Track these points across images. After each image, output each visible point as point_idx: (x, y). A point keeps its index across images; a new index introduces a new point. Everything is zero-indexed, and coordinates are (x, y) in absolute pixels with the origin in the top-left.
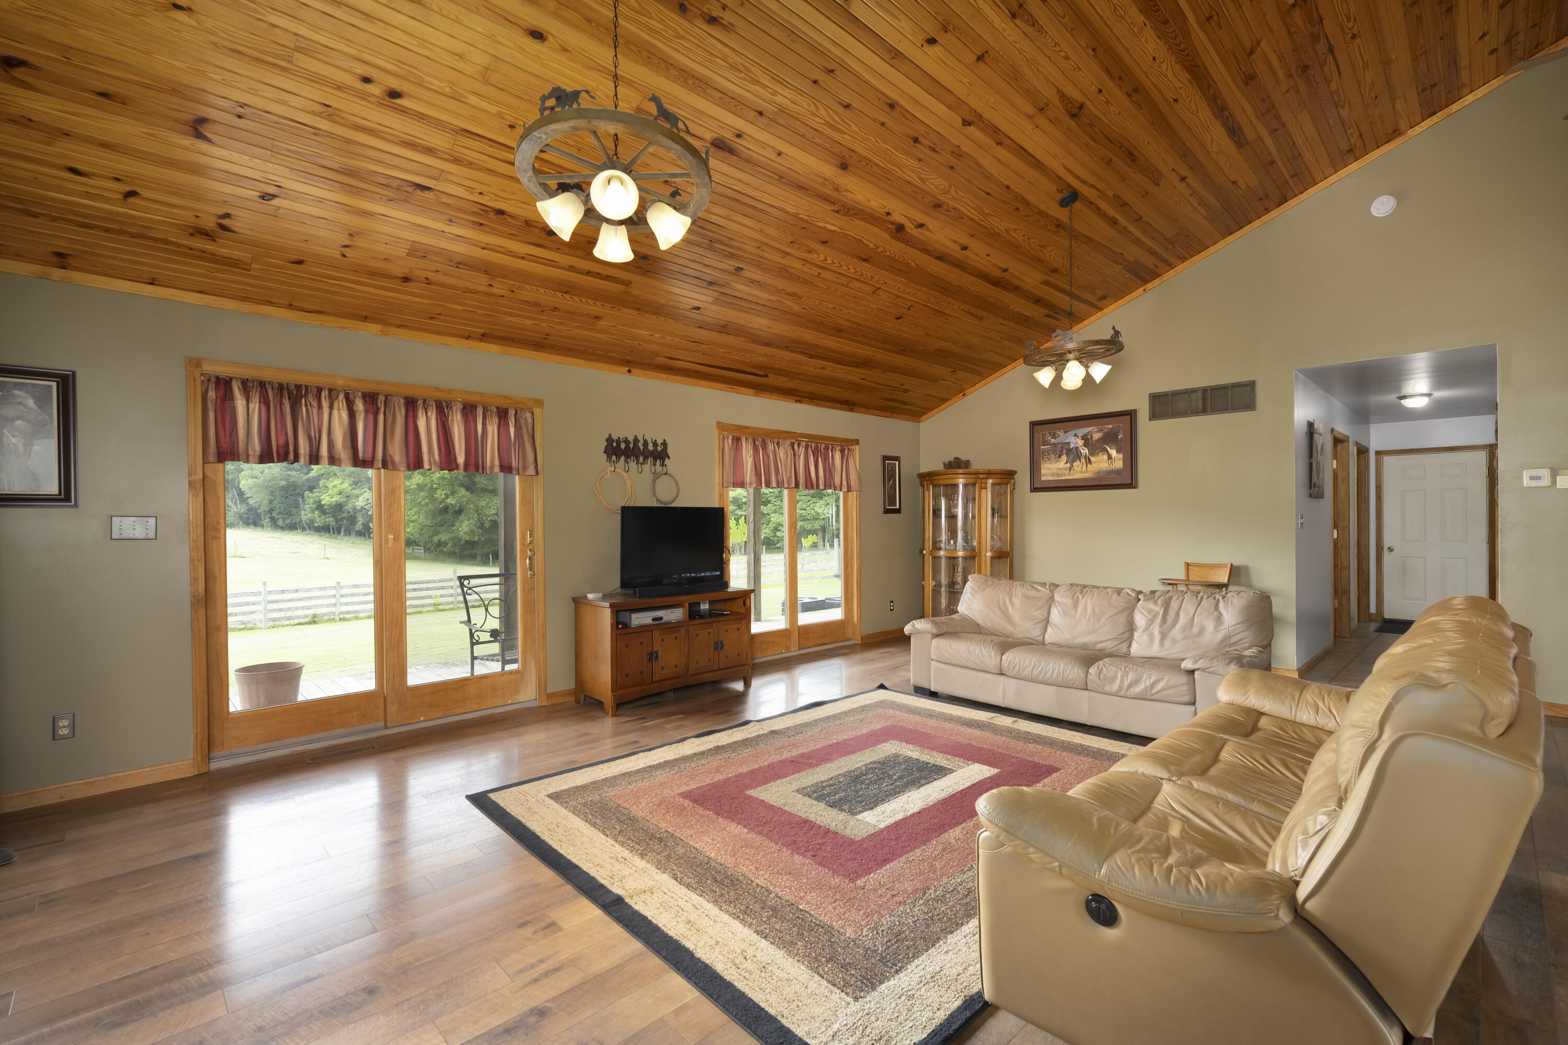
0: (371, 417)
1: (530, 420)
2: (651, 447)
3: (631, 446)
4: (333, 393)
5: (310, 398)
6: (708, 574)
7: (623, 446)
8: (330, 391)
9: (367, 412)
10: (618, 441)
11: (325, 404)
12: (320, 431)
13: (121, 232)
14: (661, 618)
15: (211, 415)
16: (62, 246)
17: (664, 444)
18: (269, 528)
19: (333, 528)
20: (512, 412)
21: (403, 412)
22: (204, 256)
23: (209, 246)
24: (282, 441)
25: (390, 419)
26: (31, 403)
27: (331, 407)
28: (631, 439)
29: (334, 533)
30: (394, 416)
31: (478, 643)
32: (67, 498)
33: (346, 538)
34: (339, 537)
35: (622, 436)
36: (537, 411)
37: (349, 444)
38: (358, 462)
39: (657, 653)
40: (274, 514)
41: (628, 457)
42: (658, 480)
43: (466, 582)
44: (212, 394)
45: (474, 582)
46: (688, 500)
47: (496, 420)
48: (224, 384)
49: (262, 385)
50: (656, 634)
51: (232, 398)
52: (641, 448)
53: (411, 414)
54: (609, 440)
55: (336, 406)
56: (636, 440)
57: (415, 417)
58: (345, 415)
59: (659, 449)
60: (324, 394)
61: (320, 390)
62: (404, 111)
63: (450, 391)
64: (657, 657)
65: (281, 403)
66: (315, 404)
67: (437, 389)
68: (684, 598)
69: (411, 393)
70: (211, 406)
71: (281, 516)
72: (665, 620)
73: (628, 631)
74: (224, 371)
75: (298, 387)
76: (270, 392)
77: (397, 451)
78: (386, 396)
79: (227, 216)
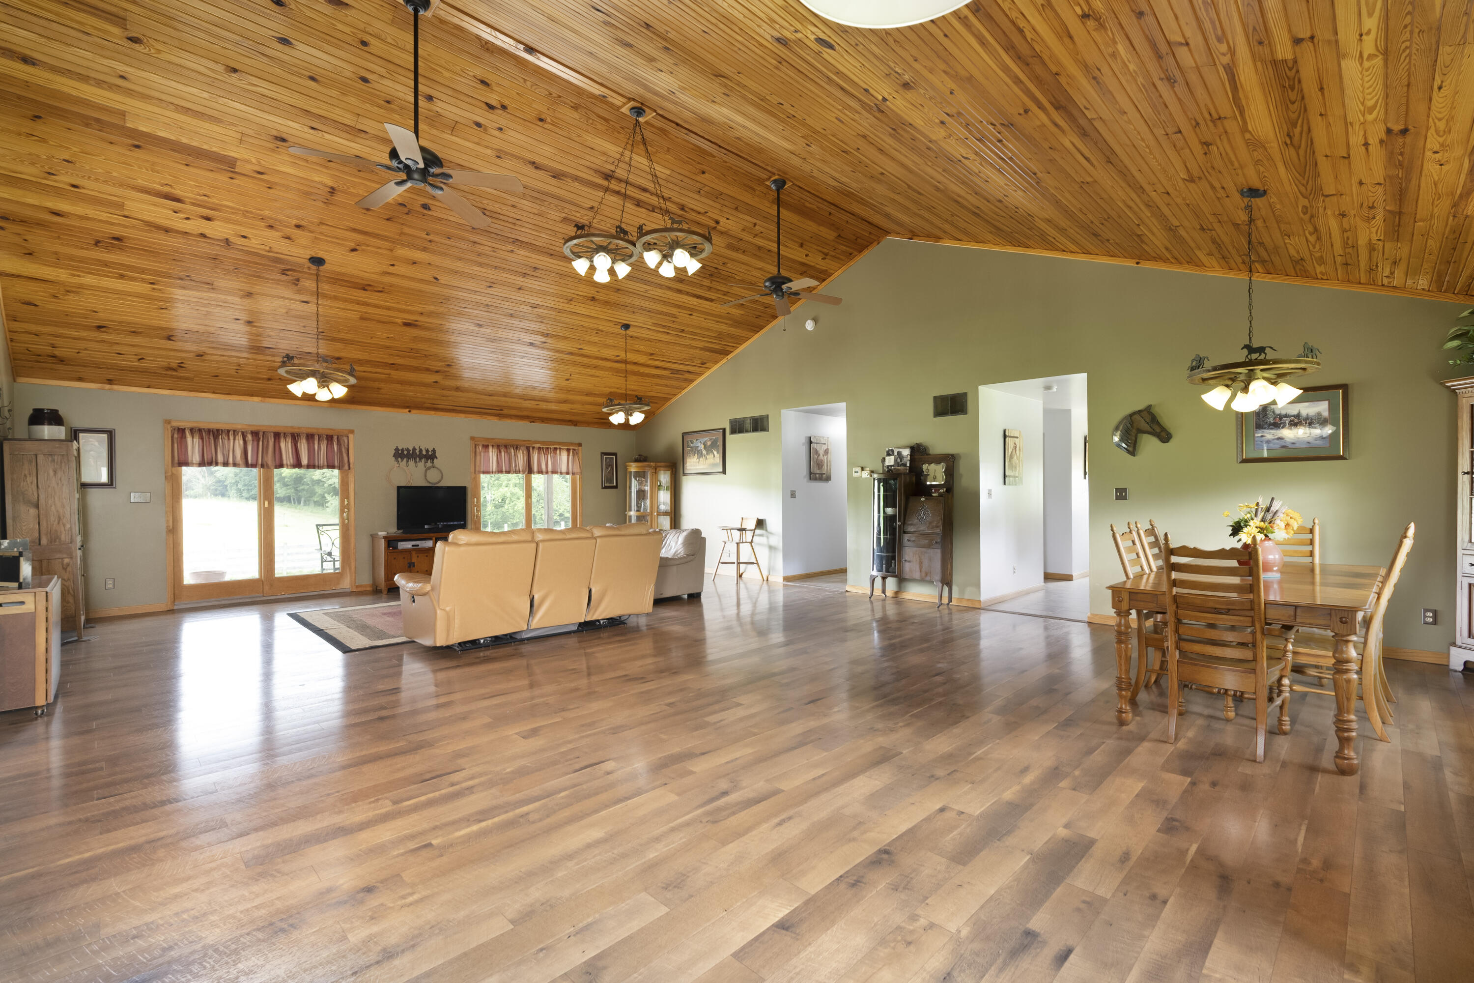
0: (255, 443)
1: (346, 441)
2: (424, 453)
3: (411, 452)
4: (235, 432)
5: (224, 435)
6: (456, 523)
7: (405, 452)
8: (234, 431)
9: (253, 440)
10: (403, 450)
11: (231, 438)
12: (229, 451)
13: (136, 371)
14: (418, 545)
15: (176, 445)
16: (110, 377)
17: (434, 450)
18: (235, 499)
19: (294, 499)
20: (335, 438)
21: (273, 440)
22: (172, 376)
23: (174, 373)
24: (210, 457)
25: (265, 443)
26: (96, 444)
27: (234, 439)
28: (411, 448)
29: (294, 503)
30: (268, 442)
31: (326, 561)
32: (112, 485)
33: (305, 508)
34: (299, 507)
35: (405, 447)
36: (351, 436)
37: (243, 457)
38: (247, 465)
39: (414, 563)
40: (240, 486)
41: (408, 458)
42: (428, 471)
43: (321, 528)
44: (176, 436)
45: (325, 528)
46: (449, 481)
47: (325, 442)
48: (181, 431)
49: (200, 430)
50: (413, 553)
51: (185, 438)
52: (418, 453)
53: (277, 440)
54: (397, 449)
55: (237, 438)
56: (414, 449)
57: (279, 442)
58: (242, 442)
59: (430, 453)
60: (231, 433)
61: (228, 431)
62: (255, 327)
63: (299, 428)
64: (414, 566)
65: (209, 438)
66: (226, 438)
67: (292, 427)
68: (432, 535)
69: (277, 430)
70: (175, 441)
71: (246, 488)
72: (420, 547)
73: (395, 551)
74: (182, 425)
75: (218, 430)
76: (204, 434)
77: (269, 459)
78: (264, 432)
79: (182, 363)
